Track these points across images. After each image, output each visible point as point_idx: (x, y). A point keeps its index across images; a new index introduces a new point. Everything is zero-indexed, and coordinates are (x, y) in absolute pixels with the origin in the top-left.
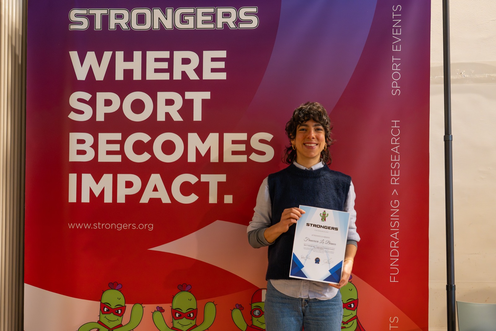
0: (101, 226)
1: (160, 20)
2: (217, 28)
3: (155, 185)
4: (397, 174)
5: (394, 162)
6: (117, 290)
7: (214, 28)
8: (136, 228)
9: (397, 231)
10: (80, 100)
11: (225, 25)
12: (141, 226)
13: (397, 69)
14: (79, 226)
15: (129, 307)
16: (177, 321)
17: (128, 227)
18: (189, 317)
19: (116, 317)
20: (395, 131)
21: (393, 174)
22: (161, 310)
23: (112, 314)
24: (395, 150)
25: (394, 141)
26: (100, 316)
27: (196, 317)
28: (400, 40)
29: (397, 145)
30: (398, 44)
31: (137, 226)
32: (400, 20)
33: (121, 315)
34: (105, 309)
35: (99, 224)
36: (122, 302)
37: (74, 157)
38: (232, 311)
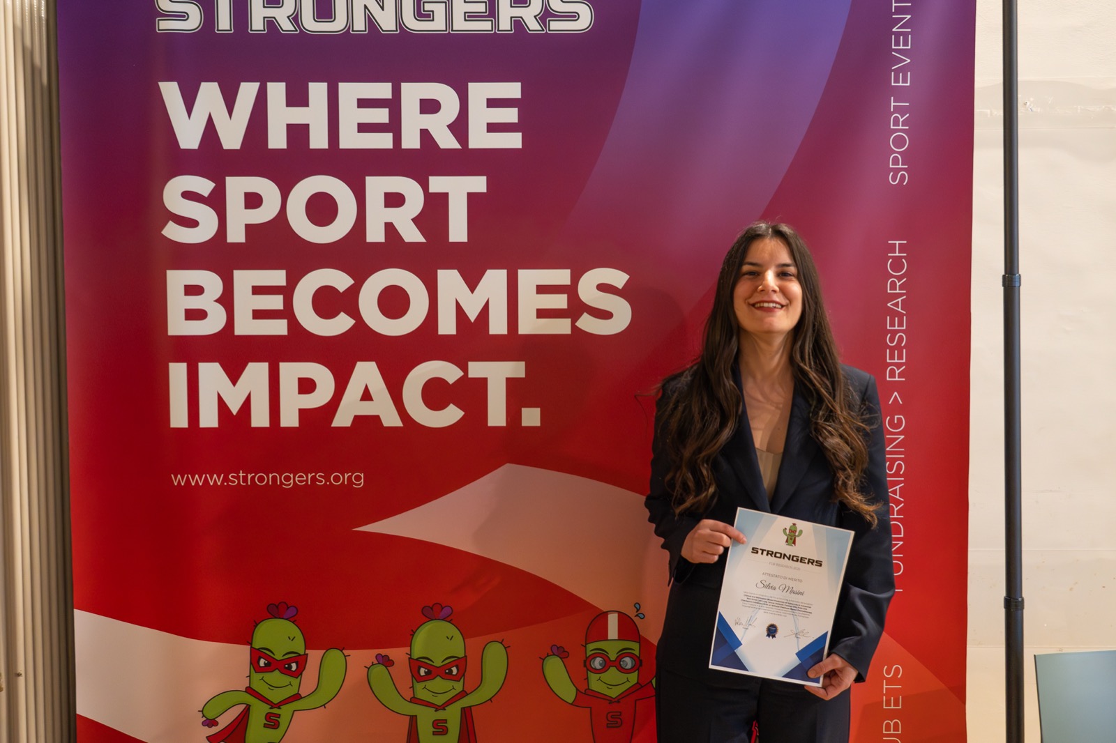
0: (245, 479)
1: (367, 11)
2: (498, 30)
3: (366, 387)
4: (900, 357)
5: (894, 333)
6: (286, 619)
7: (492, 30)
8: (326, 483)
9: (899, 482)
10: (188, 195)
11: (518, 23)
12: (337, 479)
13: (900, 127)
14: (196, 480)
15: (314, 656)
16: (423, 684)
17: (307, 481)
18: (446, 675)
19: (285, 679)
20: (897, 265)
21: (892, 357)
22: (386, 662)
23: (277, 671)
24: (896, 305)
25: (893, 286)
26: (250, 676)
27: (464, 675)
28: (909, 61)
29: (900, 295)
30: (903, 70)
31: (327, 478)
32: (909, 17)
33: (298, 674)
34: (262, 662)
35: (241, 474)
36: (299, 646)
37: (178, 326)
38: (544, 660)
